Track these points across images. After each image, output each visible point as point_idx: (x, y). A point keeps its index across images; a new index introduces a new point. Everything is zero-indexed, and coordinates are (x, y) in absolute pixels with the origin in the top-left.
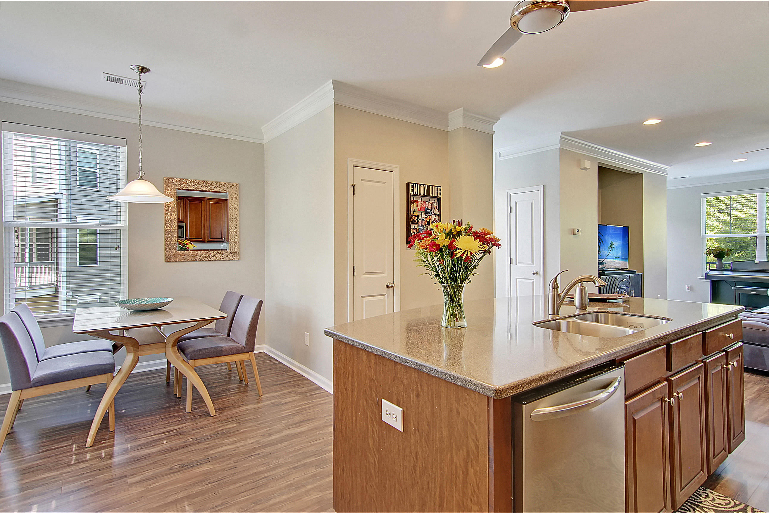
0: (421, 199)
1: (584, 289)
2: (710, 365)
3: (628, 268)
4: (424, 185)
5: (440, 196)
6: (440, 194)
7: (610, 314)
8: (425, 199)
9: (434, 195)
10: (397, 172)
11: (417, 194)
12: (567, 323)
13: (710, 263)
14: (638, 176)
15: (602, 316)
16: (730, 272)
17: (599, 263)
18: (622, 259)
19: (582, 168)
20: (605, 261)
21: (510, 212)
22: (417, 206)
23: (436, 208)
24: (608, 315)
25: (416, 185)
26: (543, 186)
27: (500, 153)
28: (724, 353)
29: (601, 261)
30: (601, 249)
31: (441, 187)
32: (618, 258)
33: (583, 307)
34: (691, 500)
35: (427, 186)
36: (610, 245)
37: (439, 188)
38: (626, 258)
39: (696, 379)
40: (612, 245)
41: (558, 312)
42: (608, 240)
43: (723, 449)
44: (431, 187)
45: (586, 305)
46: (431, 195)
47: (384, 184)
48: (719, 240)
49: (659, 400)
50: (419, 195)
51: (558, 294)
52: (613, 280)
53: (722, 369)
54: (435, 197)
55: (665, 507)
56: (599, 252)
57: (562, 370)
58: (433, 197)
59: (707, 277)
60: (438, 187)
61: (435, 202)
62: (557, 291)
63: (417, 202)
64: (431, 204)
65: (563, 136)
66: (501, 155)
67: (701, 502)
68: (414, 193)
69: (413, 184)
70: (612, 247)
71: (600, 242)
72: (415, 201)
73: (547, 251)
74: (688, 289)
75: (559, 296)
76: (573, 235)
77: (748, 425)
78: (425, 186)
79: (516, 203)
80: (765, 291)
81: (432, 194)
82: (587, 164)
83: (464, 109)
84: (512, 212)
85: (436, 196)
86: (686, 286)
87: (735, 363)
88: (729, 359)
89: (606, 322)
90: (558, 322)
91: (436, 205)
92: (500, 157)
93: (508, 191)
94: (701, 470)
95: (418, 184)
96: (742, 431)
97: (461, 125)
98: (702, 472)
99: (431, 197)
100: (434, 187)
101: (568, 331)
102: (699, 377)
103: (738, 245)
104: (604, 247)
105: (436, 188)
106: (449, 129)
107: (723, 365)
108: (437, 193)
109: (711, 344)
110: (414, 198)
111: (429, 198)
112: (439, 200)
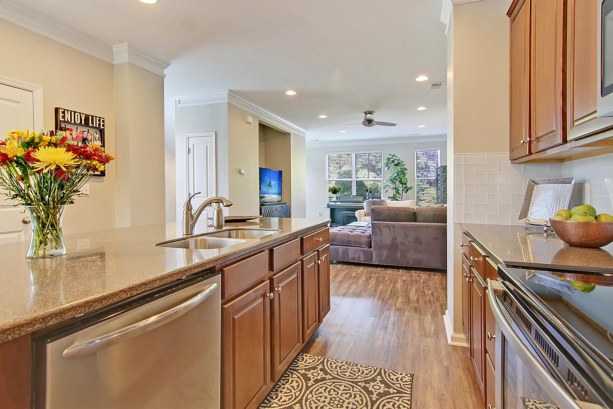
0: (77, 128)
1: (221, 211)
2: (306, 262)
3: (281, 201)
4: (80, 113)
5: (103, 128)
6: (103, 126)
7: (240, 231)
8: (81, 129)
9: (95, 126)
10: (39, 93)
11: (69, 121)
12: (195, 240)
13: (330, 197)
14: (287, 135)
15: (233, 233)
16: (339, 203)
17: (260, 197)
18: (278, 194)
19: (246, 122)
20: (265, 195)
21: (189, 153)
22: (71, 134)
23: (97, 139)
24: (239, 232)
25: (69, 112)
26: (216, 132)
27: (179, 101)
28: (317, 252)
29: (262, 196)
30: (262, 187)
31: (104, 118)
32: (274, 194)
33: (219, 226)
34: (292, 367)
35: (84, 115)
36: (269, 183)
37: (102, 120)
38: (280, 194)
39: (295, 274)
40: (270, 184)
41: (191, 231)
42: (267, 179)
43: (315, 321)
44: (90, 117)
45: (222, 225)
46: (91, 125)
47: (17, 104)
48: (337, 182)
49: (261, 297)
50: (73, 122)
51: (192, 215)
52: (270, 209)
53: (314, 264)
54: (96, 128)
55: (264, 384)
56: (260, 189)
57: (130, 289)
58: (93, 127)
59: (328, 206)
60: (100, 118)
61: (96, 133)
62: (191, 212)
63: (71, 130)
64: (91, 134)
65: (230, 93)
66: (181, 102)
67: (298, 366)
68: (66, 120)
69: (65, 110)
70: (270, 185)
71: (261, 181)
72: (68, 129)
73: (219, 187)
74: (319, 215)
75: (192, 216)
76: (239, 174)
77: (333, 299)
78: (82, 114)
79: (193, 145)
80: (354, 213)
81: (92, 123)
82: (250, 119)
83: (128, 45)
84: (190, 153)
85: (97, 126)
86: (318, 213)
87: (323, 258)
88: (320, 256)
89: (237, 237)
90: (187, 241)
91: (97, 136)
92: (179, 104)
93: (186, 134)
94: (298, 342)
95: (71, 111)
96: (328, 305)
97: (127, 60)
98: (298, 344)
99: (91, 127)
100: (94, 118)
101: (196, 248)
102: (297, 272)
103: (346, 187)
104: (264, 185)
105: (98, 119)
106: (115, 63)
107: (316, 261)
108: (99, 124)
109: (306, 247)
110: (65, 126)
111: (89, 128)
112: (102, 132)
